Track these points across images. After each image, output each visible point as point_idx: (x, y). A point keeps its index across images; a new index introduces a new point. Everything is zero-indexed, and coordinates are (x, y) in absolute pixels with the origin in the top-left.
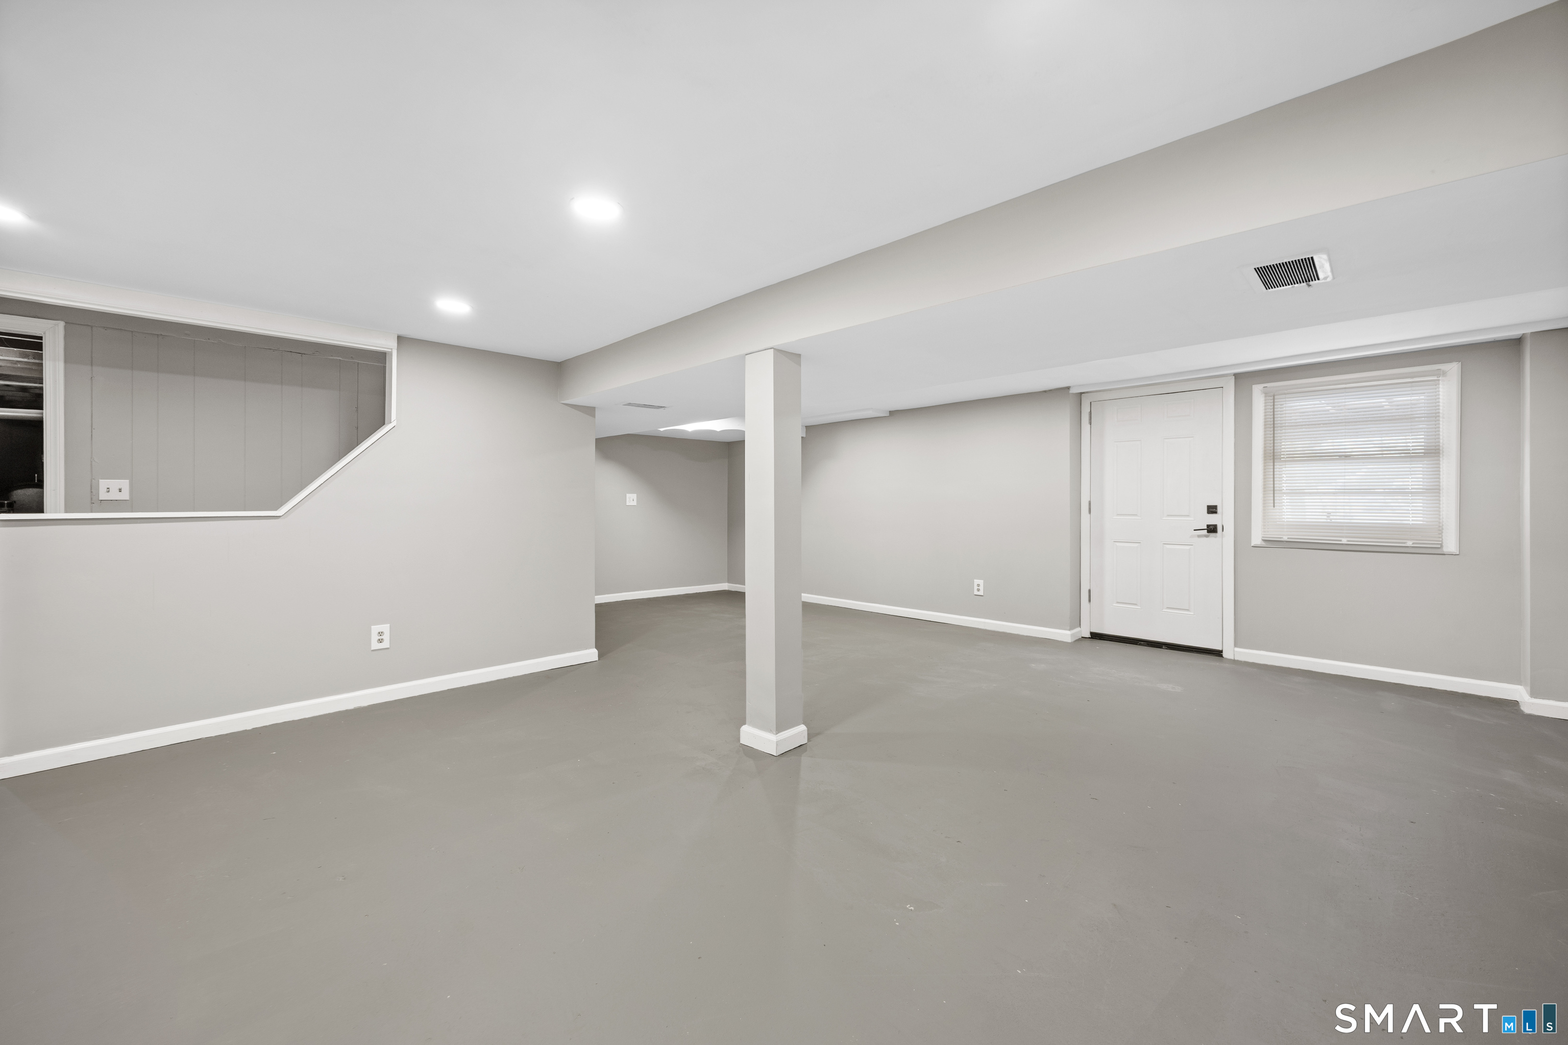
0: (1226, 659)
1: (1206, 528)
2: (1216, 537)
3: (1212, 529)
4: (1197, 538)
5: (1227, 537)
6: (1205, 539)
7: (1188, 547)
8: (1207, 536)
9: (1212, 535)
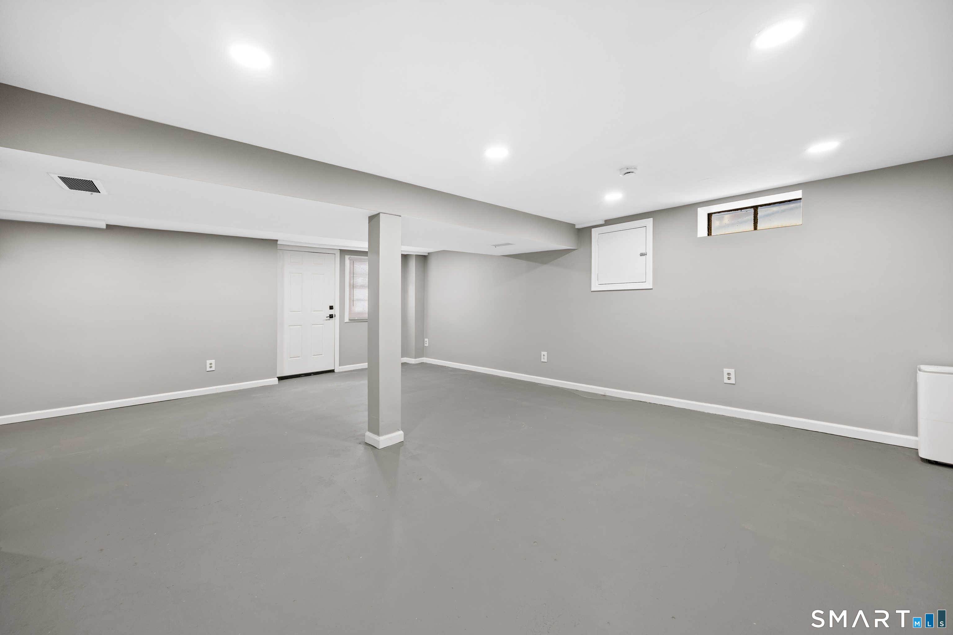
0: (336, 372)
1: (329, 316)
2: (332, 320)
3: (331, 316)
4: (326, 321)
5: (337, 319)
6: (328, 321)
7: (321, 325)
8: (329, 320)
9: (331, 319)
